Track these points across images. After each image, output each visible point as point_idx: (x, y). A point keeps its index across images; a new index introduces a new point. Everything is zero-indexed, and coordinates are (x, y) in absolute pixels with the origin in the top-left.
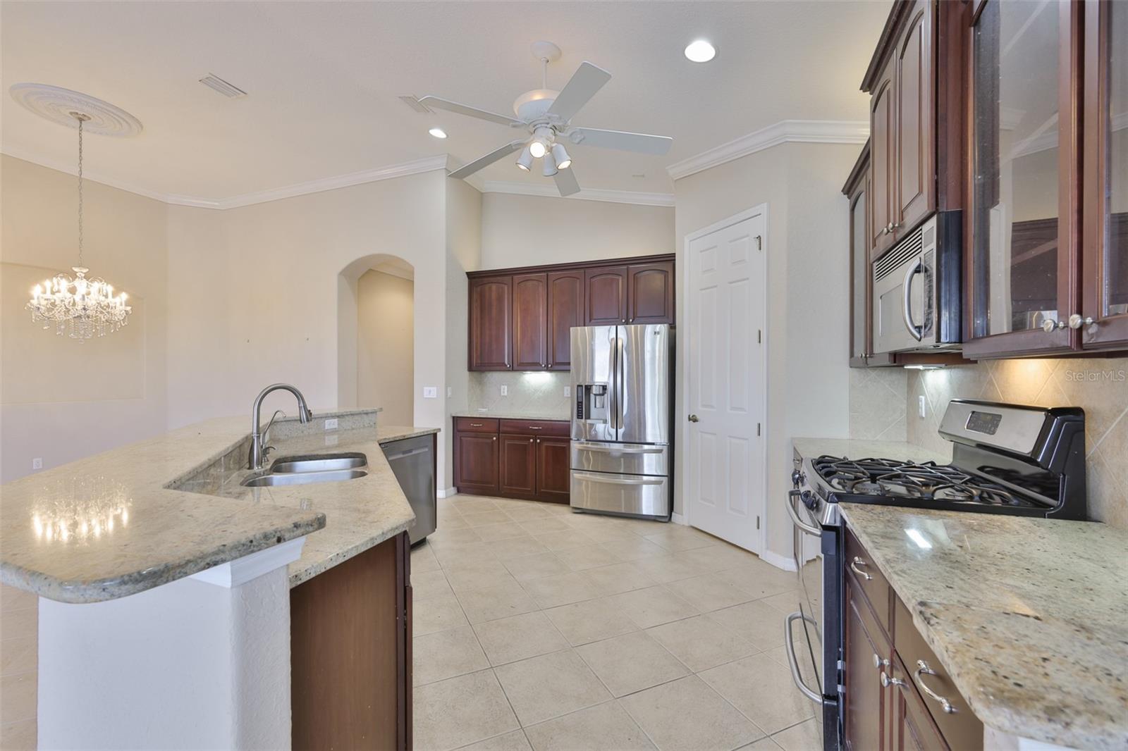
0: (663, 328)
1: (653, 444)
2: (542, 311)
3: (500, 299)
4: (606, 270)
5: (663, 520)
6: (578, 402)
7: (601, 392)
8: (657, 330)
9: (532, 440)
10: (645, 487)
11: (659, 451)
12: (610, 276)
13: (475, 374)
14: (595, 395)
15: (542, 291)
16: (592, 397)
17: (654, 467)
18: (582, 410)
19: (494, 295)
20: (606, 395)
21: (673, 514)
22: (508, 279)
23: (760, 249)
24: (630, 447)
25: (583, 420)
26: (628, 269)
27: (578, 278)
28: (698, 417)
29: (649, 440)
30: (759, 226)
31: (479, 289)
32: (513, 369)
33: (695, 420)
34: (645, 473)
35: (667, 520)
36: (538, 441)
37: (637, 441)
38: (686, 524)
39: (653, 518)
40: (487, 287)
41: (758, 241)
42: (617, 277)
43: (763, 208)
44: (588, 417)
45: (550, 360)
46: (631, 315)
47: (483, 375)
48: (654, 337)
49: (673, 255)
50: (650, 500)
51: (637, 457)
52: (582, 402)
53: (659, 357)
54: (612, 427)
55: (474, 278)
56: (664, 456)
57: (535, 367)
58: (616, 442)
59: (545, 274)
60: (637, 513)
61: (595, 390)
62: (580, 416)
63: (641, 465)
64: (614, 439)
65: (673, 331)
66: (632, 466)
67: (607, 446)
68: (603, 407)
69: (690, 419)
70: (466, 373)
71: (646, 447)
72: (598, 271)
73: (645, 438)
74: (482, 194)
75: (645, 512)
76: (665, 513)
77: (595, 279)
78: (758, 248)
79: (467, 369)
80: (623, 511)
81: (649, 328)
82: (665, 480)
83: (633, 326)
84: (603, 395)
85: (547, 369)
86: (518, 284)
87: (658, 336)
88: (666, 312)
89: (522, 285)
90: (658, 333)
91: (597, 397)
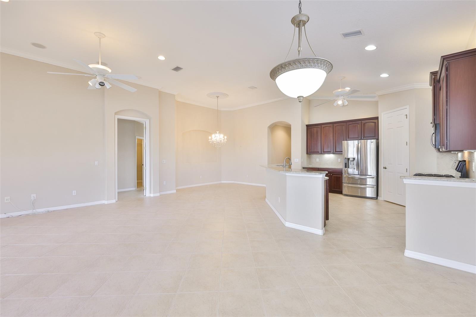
0: (374, 141)
1: (371, 175)
2: (331, 135)
3: (317, 132)
4: (354, 122)
5: (375, 199)
6: (345, 163)
7: (353, 160)
8: (372, 141)
9: (329, 174)
10: (367, 188)
11: (373, 178)
12: (355, 125)
13: (308, 155)
14: (351, 161)
15: (331, 129)
16: (350, 161)
17: (371, 182)
18: (347, 166)
19: (315, 131)
20: (354, 161)
21: (378, 197)
22: (320, 126)
23: (407, 118)
24: (362, 176)
25: (347, 168)
26: (361, 122)
27: (343, 125)
28: (387, 167)
29: (369, 174)
30: (407, 112)
31: (310, 130)
32: (321, 154)
33: (385, 168)
34: (368, 184)
35: (376, 199)
36: (331, 175)
37: (365, 174)
38: (383, 200)
39: (371, 198)
40: (313, 129)
41: (406, 116)
42: (357, 125)
43: (408, 107)
44: (348, 167)
45: (334, 151)
46: (363, 136)
47: (310, 155)
48: (371, 144)
49: (378, 117)
50: (370, 192)
51: (365, 179)
52: (346, 163)
53: (373, 150)
54: (357, 170)
55: (308, 126)
56: (375, 180)
57: (329, 152)
58: (358, 175)
59: (332, 125)
60: (365, 196)
61: (351, 159)
62: (346, 167)
63: (366, 182)
64: (358, 174)
65: (378, 141)
66: (363, 182)
67: (355, 176)
68: (353, 164)
69: (384, 168)
70: (306, 154)
71: (368, 176)
72: (351, 123)
73: (367, 174)
74: (310, 100)
75: (368, 196)
76: (375, 196)
77: (350, 125)
78: (406, 118)
79: (306, 153)
80: (359, 195)
81: (369, 141)
82: (375, 187)
83: (363, 140)
84: (353, 161)
85: (333, 153)
86: (323, 128)
87: (372, 143)
88: (375, 134)
89: (325, 128)
90: (373, 142)
91: (352, 162)
